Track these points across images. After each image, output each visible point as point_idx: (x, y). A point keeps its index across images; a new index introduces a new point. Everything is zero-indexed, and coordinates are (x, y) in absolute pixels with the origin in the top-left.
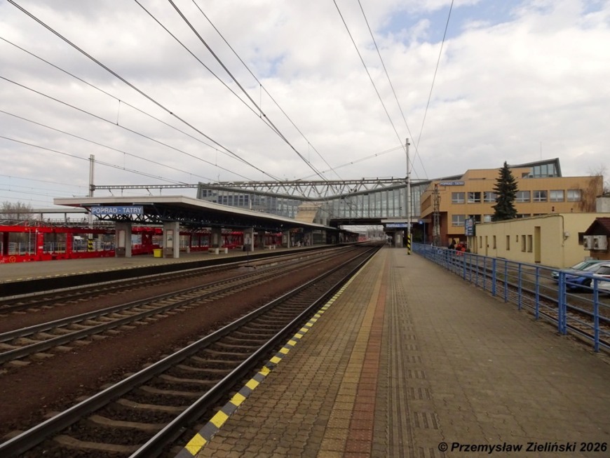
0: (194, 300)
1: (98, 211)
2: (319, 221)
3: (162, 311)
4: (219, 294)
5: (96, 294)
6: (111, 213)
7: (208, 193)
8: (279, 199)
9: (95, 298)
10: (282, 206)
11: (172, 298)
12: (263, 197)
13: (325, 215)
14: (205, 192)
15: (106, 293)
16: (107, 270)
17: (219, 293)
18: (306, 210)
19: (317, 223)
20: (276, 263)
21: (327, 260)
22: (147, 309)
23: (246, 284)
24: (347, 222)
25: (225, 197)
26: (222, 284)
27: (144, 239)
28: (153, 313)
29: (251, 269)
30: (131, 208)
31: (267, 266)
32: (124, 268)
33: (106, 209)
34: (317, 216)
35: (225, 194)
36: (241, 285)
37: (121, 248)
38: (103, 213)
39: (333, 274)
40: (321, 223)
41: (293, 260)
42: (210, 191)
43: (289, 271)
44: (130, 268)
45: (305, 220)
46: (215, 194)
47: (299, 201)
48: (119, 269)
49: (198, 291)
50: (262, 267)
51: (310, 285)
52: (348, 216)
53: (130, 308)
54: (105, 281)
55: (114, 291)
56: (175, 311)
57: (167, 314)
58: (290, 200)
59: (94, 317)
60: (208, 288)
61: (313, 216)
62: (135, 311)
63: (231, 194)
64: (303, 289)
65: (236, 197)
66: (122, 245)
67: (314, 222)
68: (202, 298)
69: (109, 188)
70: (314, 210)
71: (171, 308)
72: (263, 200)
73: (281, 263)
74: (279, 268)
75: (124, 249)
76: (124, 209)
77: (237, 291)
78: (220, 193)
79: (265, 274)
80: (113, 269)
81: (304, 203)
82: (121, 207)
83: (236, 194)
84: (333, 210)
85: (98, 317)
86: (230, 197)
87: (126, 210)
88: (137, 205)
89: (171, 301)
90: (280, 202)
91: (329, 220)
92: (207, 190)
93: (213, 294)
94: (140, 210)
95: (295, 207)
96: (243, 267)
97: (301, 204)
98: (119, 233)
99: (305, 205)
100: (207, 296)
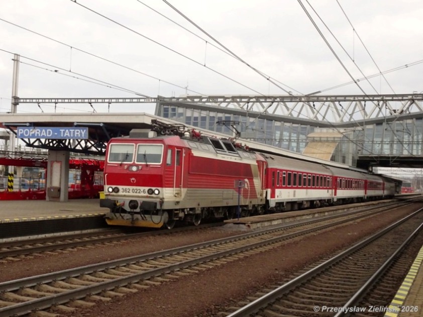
0: (171, 269)
1: (27, 133)
2: (340, 159)
3: (128, 283)
4: (205, 263)
5: (29, 252)
6: (43, 137)
7: (170, 112)
8: (278, 124)
9: (29, 257)
10: (281, 135)
11: (137, 263)
12: (252, 120)
13: (350, 150)
14: (166, 110)
15: (42, 250)
16: (41, 218)
17: (204, 260)
18: (320, 141)
19: (338, 161)
20: (280, 221)
21: (358, 220)
22: (105, 278)
23: (242, 250)
24: (386, 162)
25: (196, 119)
26: (204, 248)
27: (84, 176)
28: (116, 285)
29: (243, 228)
30: (72, 131)
31: (266, 224)
32: (64, 216)
33: (37, 131)
34: (338, 150)
35: (196, 114)
36: (236, 251)
37: (54, 188)
38: (33, 136)
39: (376, 243)
40: (344, 162)
41: (304, 217)
42: (174, 110)
43: (302, 233)
44: (71, 216)
45: (318, 156)
46: (181, 114)
47: (308, 126)
48: (57, 217)
49: (171, 255)
50: (259, 225)
51: (344, 257)
52: (386, 152)
53: (80, 275)
54: (38, 233)
55: (53, 249)
56: (146, 285)
57: (135, 287)
58: (295, 125)
59: (34, 284)
60: (186, 252)
61: (331, 150)
62: (88, 280)
63: (204, 113)
64: (335, 263)
65: (212, 118)
66: (56, 183)
67: (333, 159)
68: (181, 266)
69: (38, 101)
70: (334, 141)
71: (141, 278)
72: (253, 123)
73: (287, 221)
74: (286, 229)
75: (59, 190)
76: (62, 131)
77: (230, 259)
78: (189, 113)
79: (267, 237)
80: (49, 217)
81: (318, 130)
82: (58, 128)
83: (212, 114)
84: (362, 143)
85: (39, 285)
86: (204, 119)
87: (65, 133)
88: (80, 126)
89: (136, 270)
90: (277, 128)
91: (357, 158)
92: (170, 108)
93: (197, 262)
94: (84, 133)
95: (302, 137)
96: (231, 225)
97: (312, 131)
98: (52, 166)
99: (318, 132)
100: (189, 265)
